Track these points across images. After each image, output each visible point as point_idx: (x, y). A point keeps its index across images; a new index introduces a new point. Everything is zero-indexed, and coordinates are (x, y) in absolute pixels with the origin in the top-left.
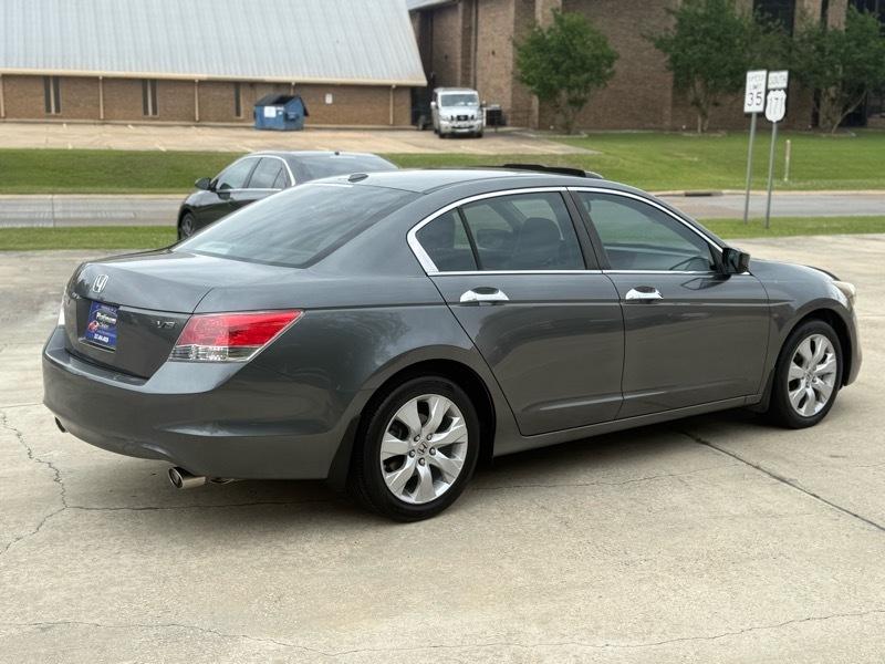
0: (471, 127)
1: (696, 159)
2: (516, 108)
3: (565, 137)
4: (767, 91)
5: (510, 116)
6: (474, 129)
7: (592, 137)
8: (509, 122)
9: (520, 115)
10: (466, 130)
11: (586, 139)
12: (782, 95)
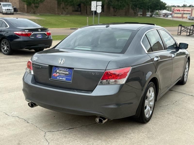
0: (11, 12)
1: (66, 21)
2: (20, 8)
3: (34, 15)
4: (97, 6)
5: (19, 9)
6: (12, 12)
7: (40, 15)
8: (19, 11)
9: (21, 9)
10: (10, 13)
11: (39, 16)
12: (101, 7)
